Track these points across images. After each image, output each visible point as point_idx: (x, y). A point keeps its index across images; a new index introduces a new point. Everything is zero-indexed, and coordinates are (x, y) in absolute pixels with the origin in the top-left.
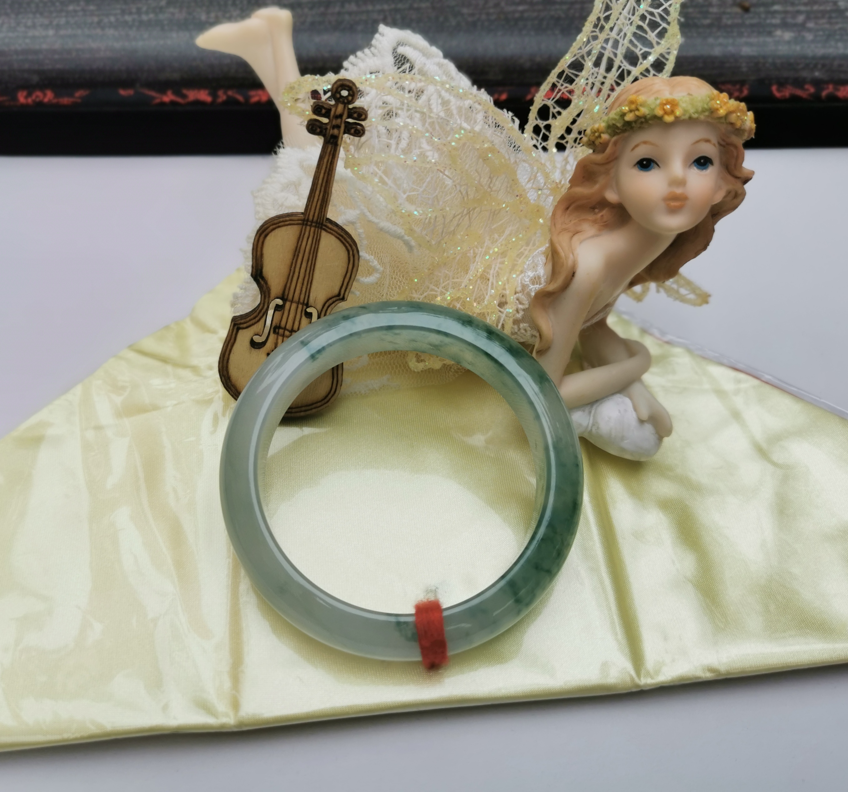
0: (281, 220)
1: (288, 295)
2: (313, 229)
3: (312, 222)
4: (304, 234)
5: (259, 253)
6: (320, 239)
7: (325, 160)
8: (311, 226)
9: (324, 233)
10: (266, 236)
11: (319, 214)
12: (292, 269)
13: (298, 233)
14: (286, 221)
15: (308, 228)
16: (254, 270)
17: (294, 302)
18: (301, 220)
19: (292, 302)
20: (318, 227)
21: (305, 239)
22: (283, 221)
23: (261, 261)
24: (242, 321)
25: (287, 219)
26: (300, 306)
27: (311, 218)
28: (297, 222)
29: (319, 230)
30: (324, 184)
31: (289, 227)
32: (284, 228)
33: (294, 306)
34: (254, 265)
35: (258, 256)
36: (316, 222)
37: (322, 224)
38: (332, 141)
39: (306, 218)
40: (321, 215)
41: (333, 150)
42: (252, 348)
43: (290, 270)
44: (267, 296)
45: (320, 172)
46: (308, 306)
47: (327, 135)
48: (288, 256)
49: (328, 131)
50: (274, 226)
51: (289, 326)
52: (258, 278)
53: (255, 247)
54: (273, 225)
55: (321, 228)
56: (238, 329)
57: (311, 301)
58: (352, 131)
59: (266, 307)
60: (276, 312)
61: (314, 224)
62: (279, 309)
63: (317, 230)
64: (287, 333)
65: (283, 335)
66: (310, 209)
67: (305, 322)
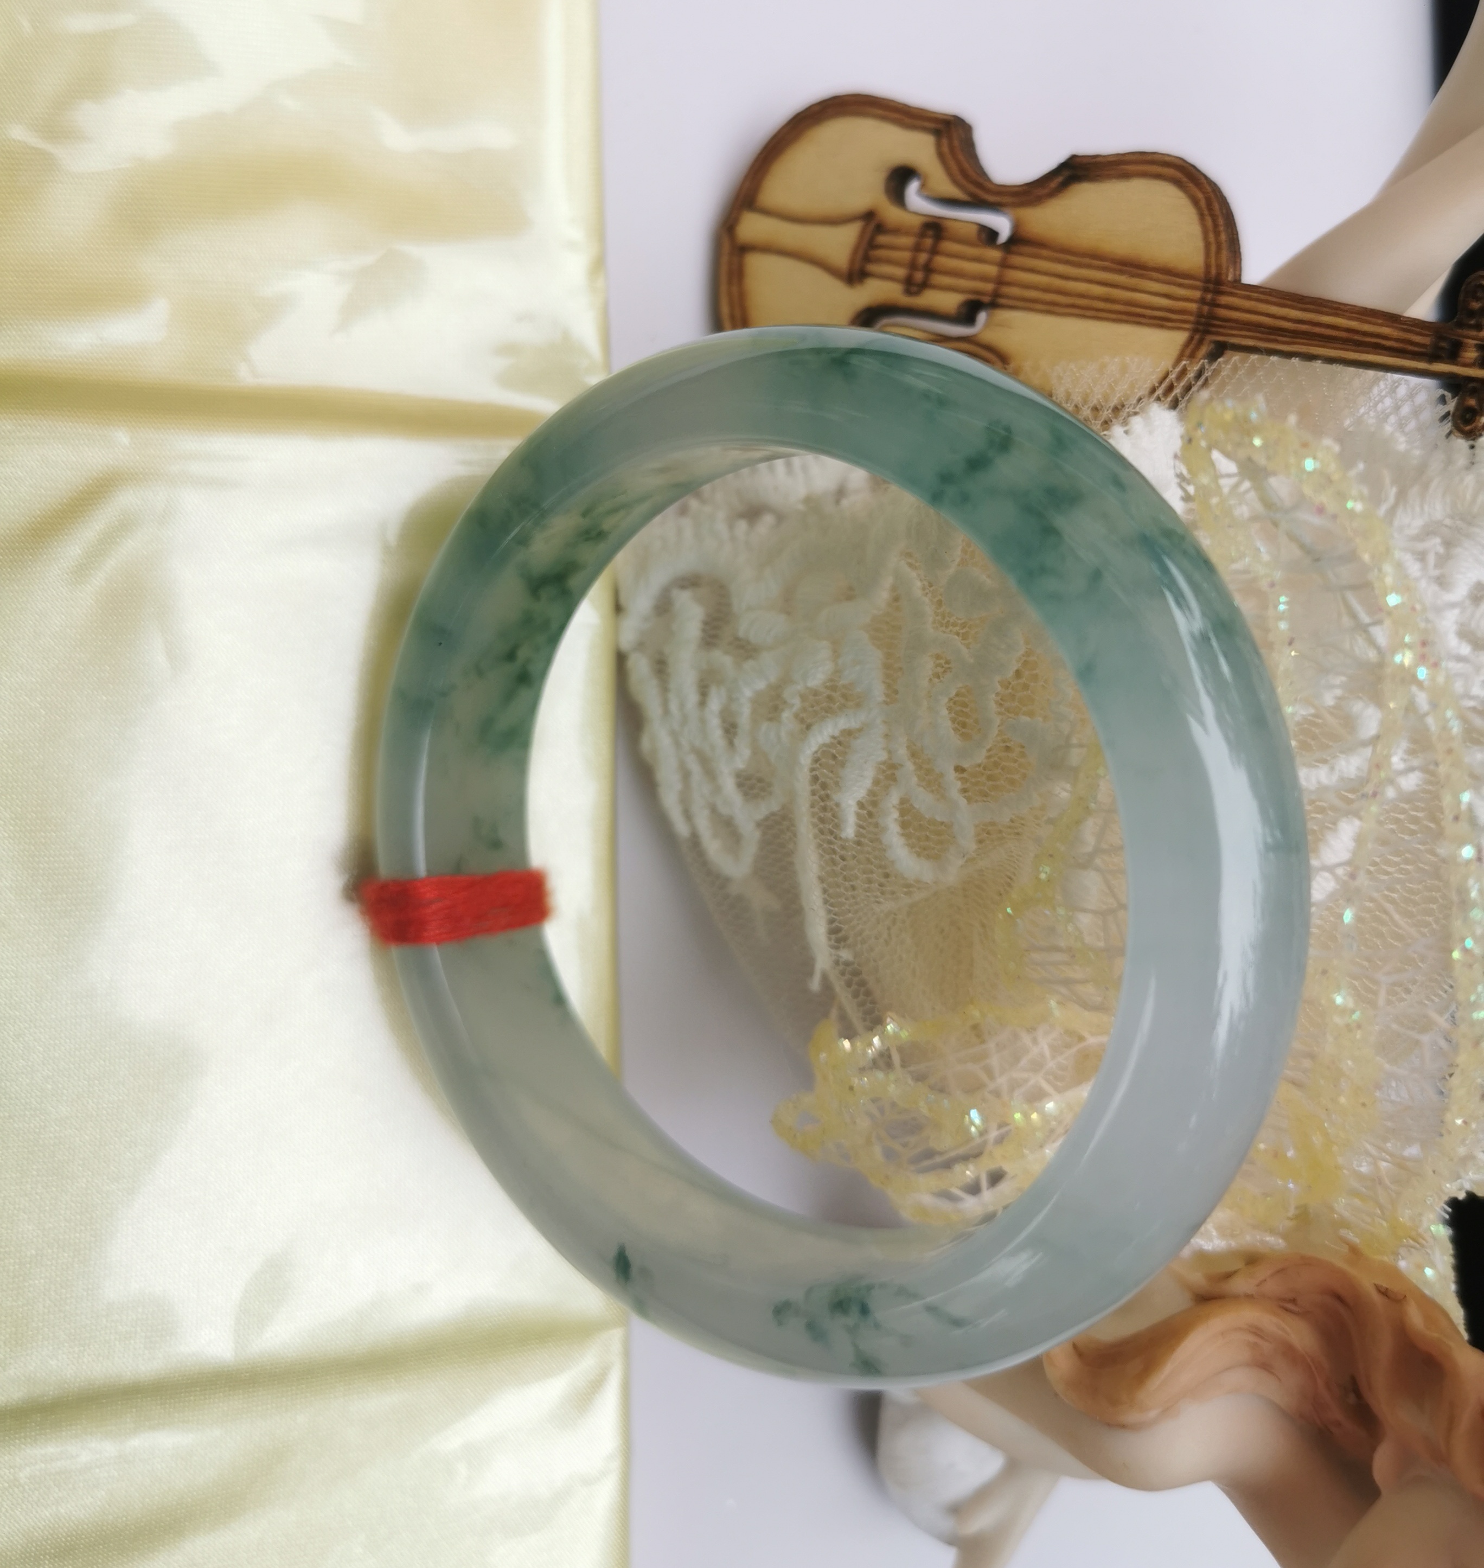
0: (1221, 221)
1: (1021, 254)
2: (1193, 306)
3: (1214, 304)
4: (1180, 285)
5: (1130, 168)
6: (1162, 327)
7: (1386, 330)
8: (1202, 301)
9: (1180, 337)
10: (1177, 183)
11: (1236, 321)
12: (1087, 260)
13: (1184, 266)
14: (1217, 234)
15: (1197, 294)
16: (1088, 160)
17: (1002, 270)
18: (1218, 273)
19: (1004, 265)
20: (1198, 323)
21: (1163, 288)
22: (1216, 225)
23: (1109, 177)
24: (956, 143)
25: (1223, 237)
26: (989, 287)
27: (1224, 300)
28: (1213, 261)
29: (1188, 326)
30: (1317, 330)
31: (1201, 242)
33: (992, 270)
34: (1098, 159)
35: (1121, 166)
36: (1212, 316)
37: (1207, 332)
38: (1444, 344)
39: (1224, 288)
40: (1231, 328)
41: (1416, 349)
42: (888, 173)
44: (1017, 202)
45: (1352, 319)
46: (994, 304)
47: (1460, 331)
48: (1120, 244)
49: (1473, 333)
50: (1203, 203)
51: (941, 261)
52: (1067, 173)
53: (1150, 158)
55: (1195, 331)
56: (937, 133)
57: (1003, 315)
58: (1472, 402)
59: (991, 198)
60: (975, 228)
61: (1206, 308)
62: (984, 236)
63: (1191, 318)
64: (923, 258)
65: (917, 248)
66: (1249, 298)
67: (949, 301)
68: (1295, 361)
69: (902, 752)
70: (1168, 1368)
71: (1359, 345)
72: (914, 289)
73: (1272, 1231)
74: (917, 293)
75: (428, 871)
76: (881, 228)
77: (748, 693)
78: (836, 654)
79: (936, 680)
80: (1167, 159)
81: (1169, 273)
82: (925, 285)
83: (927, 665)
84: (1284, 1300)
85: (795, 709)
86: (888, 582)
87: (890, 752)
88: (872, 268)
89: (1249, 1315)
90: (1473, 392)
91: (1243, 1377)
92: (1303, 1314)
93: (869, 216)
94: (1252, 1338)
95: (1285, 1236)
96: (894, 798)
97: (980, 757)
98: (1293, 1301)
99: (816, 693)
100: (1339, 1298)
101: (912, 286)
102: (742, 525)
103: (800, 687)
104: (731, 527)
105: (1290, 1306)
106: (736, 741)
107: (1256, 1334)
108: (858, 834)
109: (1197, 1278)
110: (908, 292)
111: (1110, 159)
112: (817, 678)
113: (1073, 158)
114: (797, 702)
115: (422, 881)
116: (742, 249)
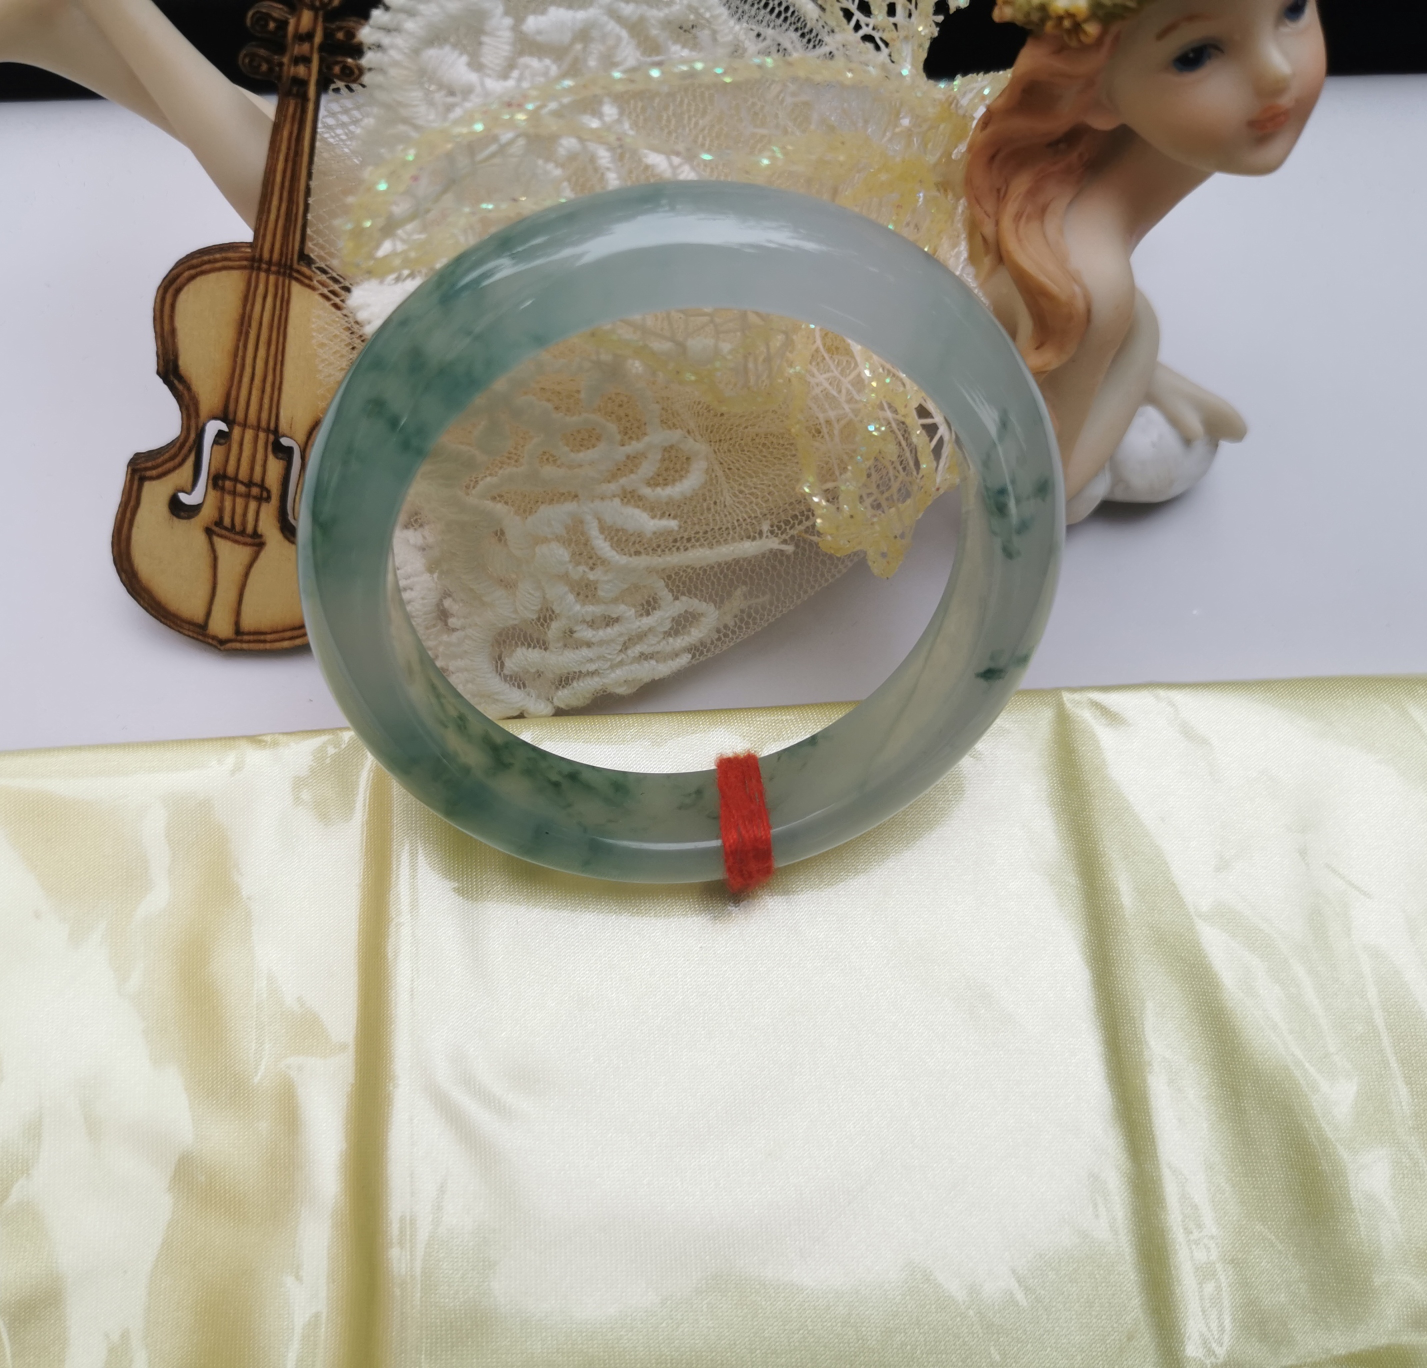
0: (206, 258)
1: (235, 413)
2: (272, 278)
3: (270, 263)
4: (256, 288)
6: (288, 301)
7: (286, 134)
8: (268, 271)
9: (296, 287)
10: (178, 291)
11: (282, 245)
12: (239, 360)
13: (241, 286)
14: (216, 261)
15: (263, 275)
16: (161, 362)
17: (249, 427)
18: (246, 259)
19: (244, 425)
20: (284, 274)
21: (259, 300)
22: (209, 262)
23: (174, 344)
24: (149, 464)
25: (218, 256)
26: (262, 435)
27: (266, 255)
28: (238, 263)
29: (287, 282)
30: (287, 184)
31: (224, 273)
32: (213, 276)
33: (249, 434)
34: (160, 353)
35: (165, 334)
36: (279, 264)
37: (291, 268)
38: (295, 90)
39: (257, 256)
40: (287, 249)
41: (299, 111)
42: (175, 519)
43: (235, 362)
44: (193, 415)
45: (277, 159)
46: (276, 432)
47: (284, 79)
48: (226, 335)
49: (285, 68)
50: (193, 272)
51: (243, 474)
52: (172, 377)
53: (158, 313)
54: (189, 268)
55: (291, 277)
56: (142, 479)
57: (283, 426)
58: (337, 69)
59: (193, 436)
60: (215, 447)
61: (273, 268)
62: (222, 441)
63: (281, 279)
64: (241, 488)
65: (234, 493)
66: (264, 236)
67: (275, 467)
68: (310, 201)
69: (613, 487)
70: (1043, 279)
71: (298, 153)
72: (265, 495)
73: (956, 208)
74: (269, 492)
75: (717, 838)
76: (219, 523)
77: (578, 607)
78: (545, 540)
79: (559, 462)
80: (158, 300)
81: (247, 298)
82: (262, 486)
83: (548, 471)
84: (998, 197)
85: (587, 570)
86: (489, 504)
87: (614, 496)
88: (250, 529)
89: (1007, 222)
90: (330, 68)
91: (1052, 224)
92: (1007, 184)
93: (209, 532)
94: (1024, 219)
95: (958, 199)
96: (647, 491)
97: (612, 427)
98: (999, 190)
99: (573, 554)
100: (993, 158)
101: (264, 497)
102: (452, 621)
103: (570, 567)
104: (454, 630)
105: (1002, 194)
106: (614, 616)
107: (1021, 217)
108: (675, 518)
109: (987, 261)
110: (268, 499)
111: (160, 343)
112: (562, 553)
113: (158, 373)
114: (581, 568)
115: (724, 842)
116: (238, 631)
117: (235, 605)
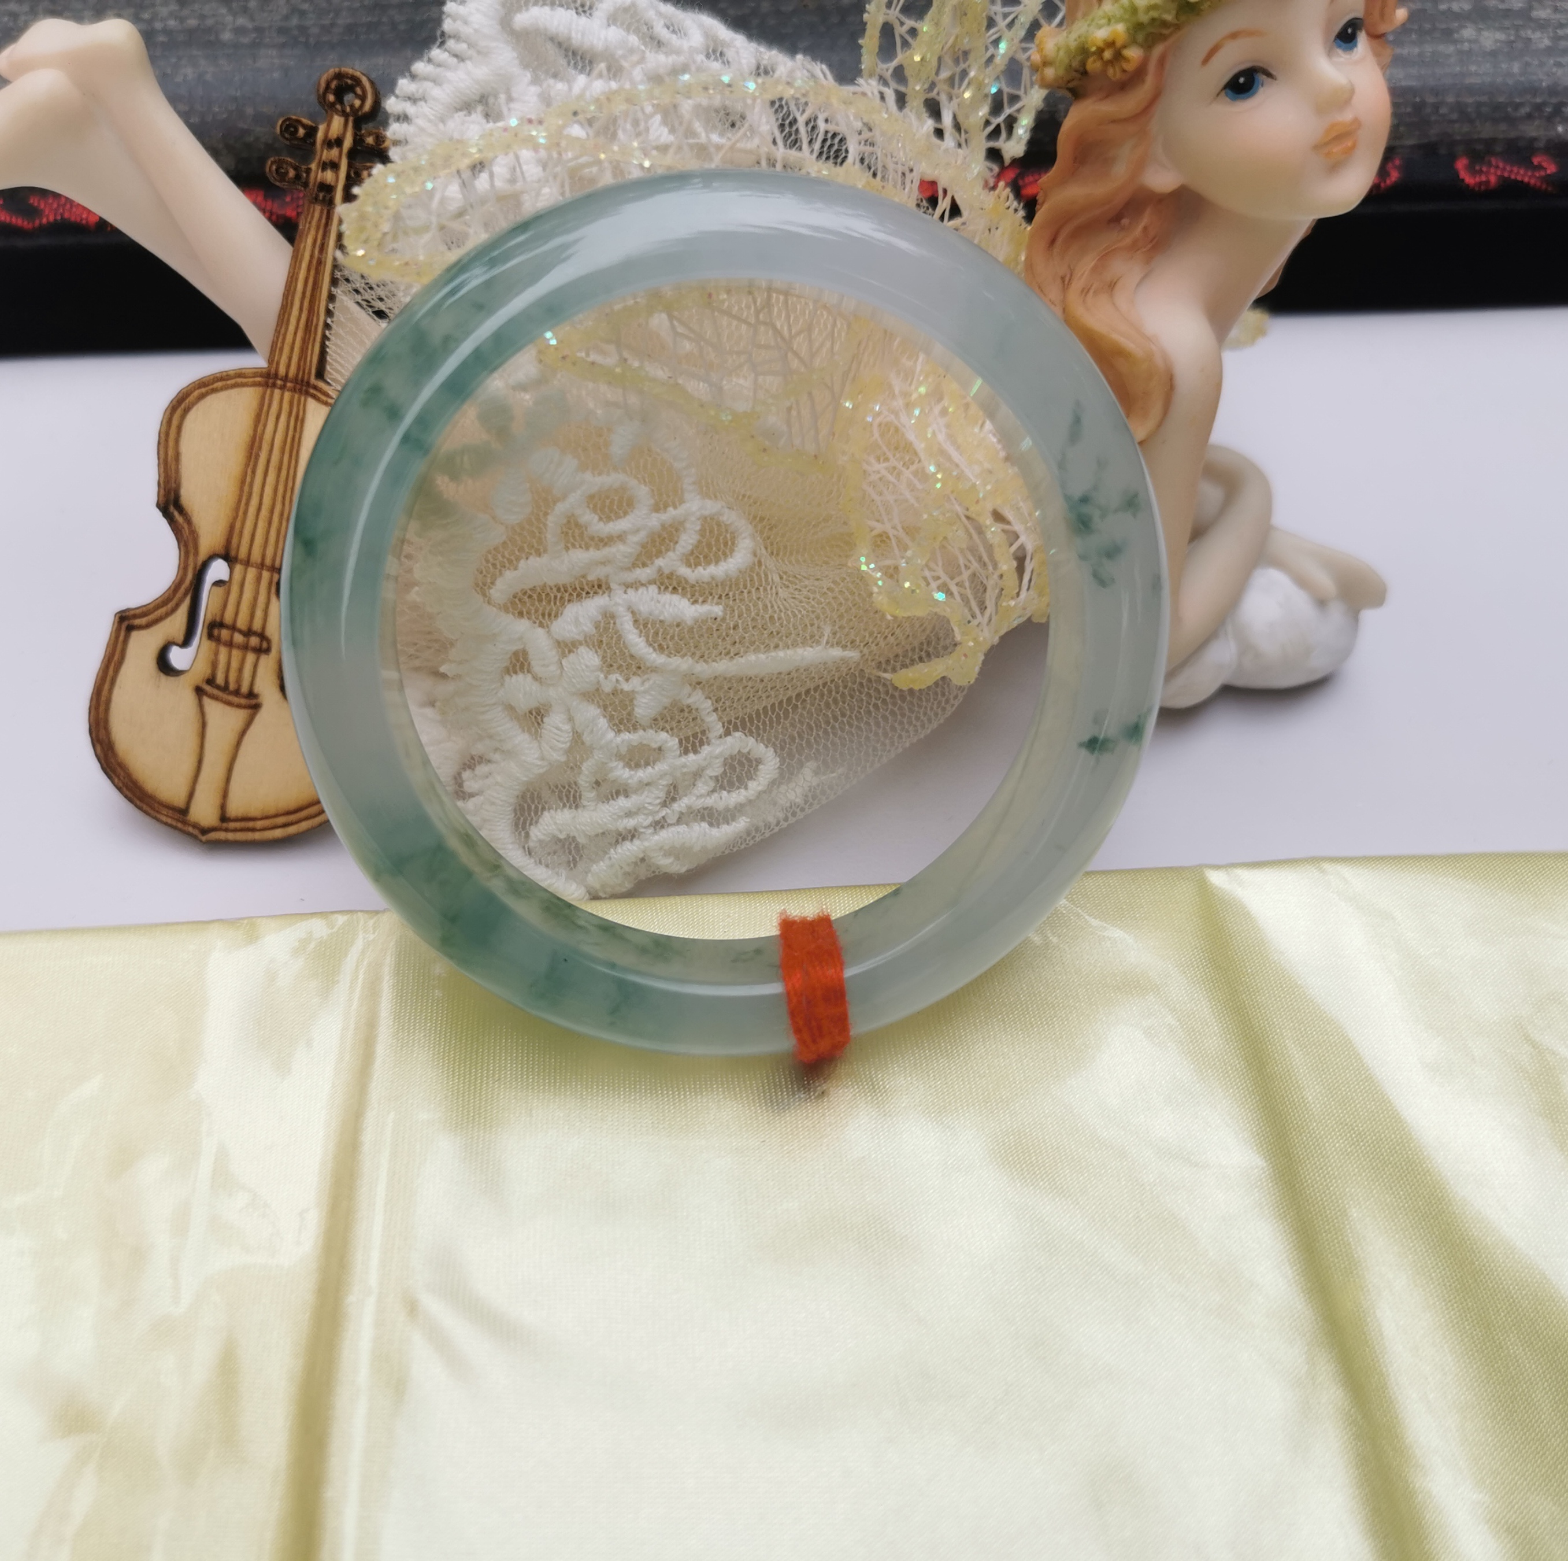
0: (218, 375)
1: (239, 548)
2: (287, 395)
3: (286, 379)
4: (269, 407)
5: (171, 452)
6: (303, 421)
7: (309, 241)
8: (283, 388)
9: (311, 404)
10: (187, 411)
11: (300, 359)
12: (246, 488)
13: (254, 404)
14: (228, 378)
15: (277, 392)
16: (162, 491)
17: (252, 566)
18: (261, 376)
19: (247, 563)
20: (300, 391)
21: (272, 419)
22: (222, 379)
23: (177, 471)
24: (139, 611)
25: (231, 373)
26: (265, 572)
27: (282, 371)
28: (251, 380)
29: (303, 398)
30: (308, 294)
31: (237, 392)
32: (223, 395)
33: (252, 573)
34: (162, 481)
35: (170, 461)
36: (295, 380)
37: (308, 384)
38: (321, 198)
39: (273, 371)
40: (305, 363)
41: (324, 217)
42: (162, 675)
43: (241, 490)
44: (192, 551)
45: (300, 267)
47: (311, 185)
48: (233, 459)
49: (312, 175)
50: (203, 390)
51: (242, 622)
52: (172, 509)
53: (163, 436)
54: (201, 388)
55: (307, 393)
56: (130, 628)
59: (190, 576)
60: (215, 588)
61: (289, 385)
63: (296, 396)
64: (238, 638)
65: (230, 644)
66: (282, 349)
69: (648, 571)
72: (265, 645)
74: (269, 641)
75: (778, 983)
76: (211, 681)
78: (572, 646)
79: (586, 537)
80: (165, 423)
81: (259, 419)
82: (262, 636)
85: (621, 679)
87: (650, 583)
88: (245, 689)
90: (358, 173)
93: (199, 691)
99: (605, 658)
101: (263, 648)
106: (655, 745)
110: (267, 651)
111: (162, 470)
112: (592, 660)
113: (158, 506)
115: (788, 987)
116: (224, 818)
117: (221, 784)
